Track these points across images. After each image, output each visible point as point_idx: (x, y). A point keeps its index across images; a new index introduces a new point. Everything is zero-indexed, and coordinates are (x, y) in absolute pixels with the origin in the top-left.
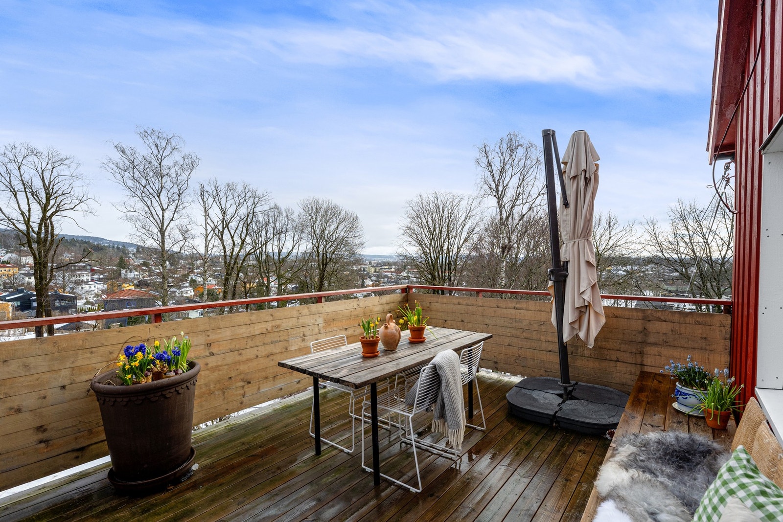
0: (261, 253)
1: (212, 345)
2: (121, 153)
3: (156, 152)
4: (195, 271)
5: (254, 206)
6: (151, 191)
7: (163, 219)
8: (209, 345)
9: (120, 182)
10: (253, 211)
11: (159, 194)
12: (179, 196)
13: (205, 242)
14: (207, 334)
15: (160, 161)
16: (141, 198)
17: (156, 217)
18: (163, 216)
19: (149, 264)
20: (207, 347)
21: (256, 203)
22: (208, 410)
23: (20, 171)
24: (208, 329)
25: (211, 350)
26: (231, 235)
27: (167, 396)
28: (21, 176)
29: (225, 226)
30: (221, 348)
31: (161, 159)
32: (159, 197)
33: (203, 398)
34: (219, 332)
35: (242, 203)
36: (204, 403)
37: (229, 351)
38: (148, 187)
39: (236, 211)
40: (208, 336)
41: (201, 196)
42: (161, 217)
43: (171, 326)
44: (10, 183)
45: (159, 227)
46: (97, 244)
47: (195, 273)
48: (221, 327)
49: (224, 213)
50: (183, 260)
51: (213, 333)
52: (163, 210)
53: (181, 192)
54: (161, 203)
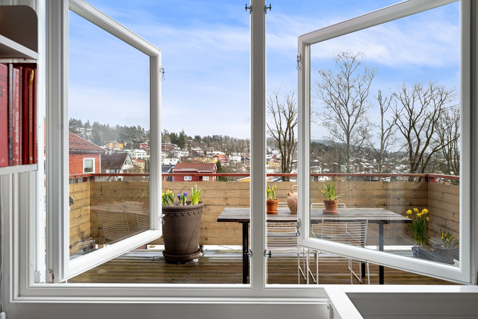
0: (450, 150)
1: (228, 199)
2: (323, 76)
3: (345, 70)
4: (397, 168)
5: (441, 102)
6: (341, 101)
7: (349, 123)
8: (226, 199)
9: (321, 98)
10: (440, 108)
11: (347, 103)
12: (361, 103)
13: (380, 141)
14: (226, 192)
15: (348, 76)
16: (334, 108)
17: (344, 122)
18: (349, 121)
19: (361, 161)
20: (225, 200)
21: (443, 100)
22: (224, 238)
23: (277, 99)
24: (226, 189)
25: (227, 202)
26: (416, 133)
27: (177, 215)
28: (277, 102)
29: (411, 125)
30: (233, 202)
31: (348, 75)
32: (346, 105)
33: (222, 230)
34: (232, 191)
35: (429, 102)
36: (222, 233)
37: (238, 205)
38: (340, 99)
39: (422, 110)
40: (226, 193)
41: (379, 100)
42: (347, 122)
43: (206, 184)
44: (272, 108)
45: (346, 130)
46: (328, 146)
47: (396, 169)
48: (234, 189)
49: (411, 112)
50: (388, 158)
51: (229, 192)
52: (349, 116)
53: (363, 99)
54: (348, 110)
